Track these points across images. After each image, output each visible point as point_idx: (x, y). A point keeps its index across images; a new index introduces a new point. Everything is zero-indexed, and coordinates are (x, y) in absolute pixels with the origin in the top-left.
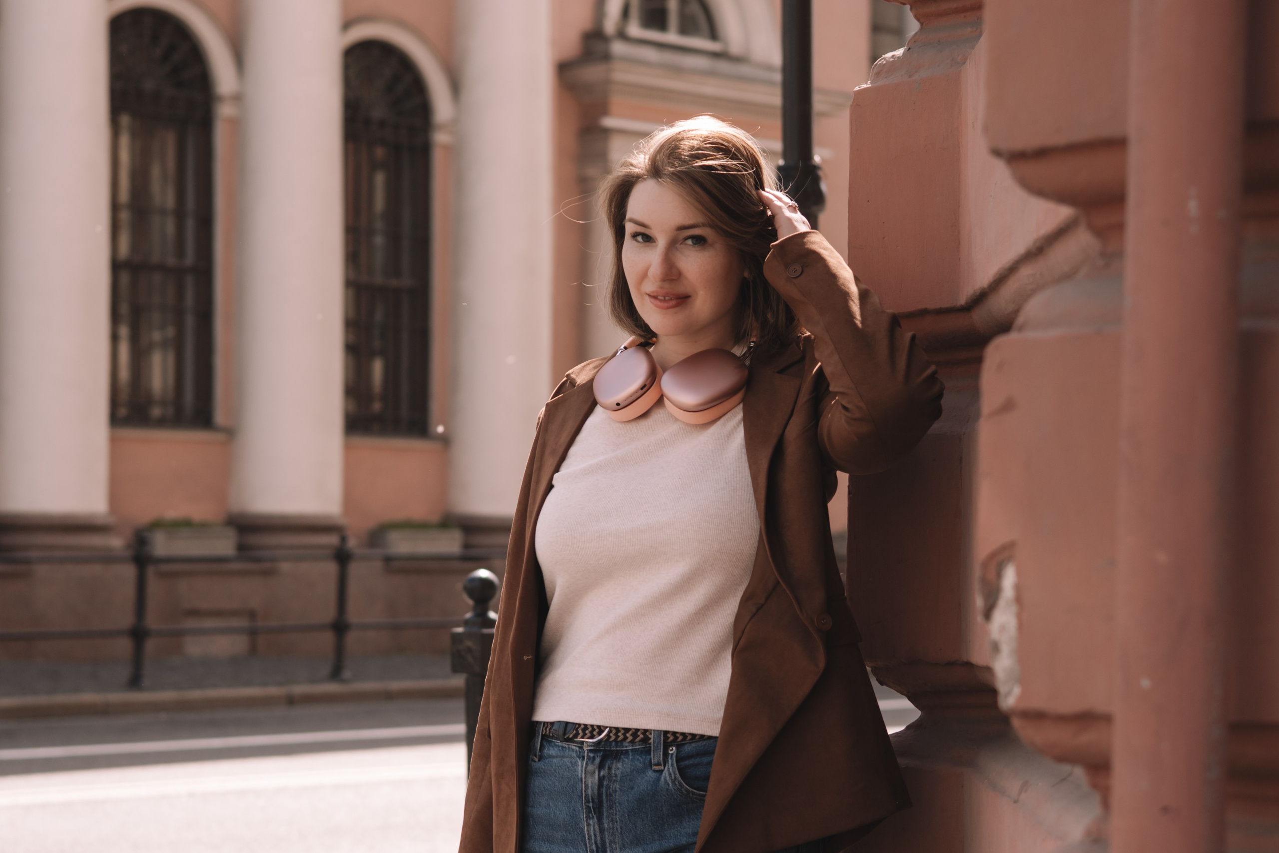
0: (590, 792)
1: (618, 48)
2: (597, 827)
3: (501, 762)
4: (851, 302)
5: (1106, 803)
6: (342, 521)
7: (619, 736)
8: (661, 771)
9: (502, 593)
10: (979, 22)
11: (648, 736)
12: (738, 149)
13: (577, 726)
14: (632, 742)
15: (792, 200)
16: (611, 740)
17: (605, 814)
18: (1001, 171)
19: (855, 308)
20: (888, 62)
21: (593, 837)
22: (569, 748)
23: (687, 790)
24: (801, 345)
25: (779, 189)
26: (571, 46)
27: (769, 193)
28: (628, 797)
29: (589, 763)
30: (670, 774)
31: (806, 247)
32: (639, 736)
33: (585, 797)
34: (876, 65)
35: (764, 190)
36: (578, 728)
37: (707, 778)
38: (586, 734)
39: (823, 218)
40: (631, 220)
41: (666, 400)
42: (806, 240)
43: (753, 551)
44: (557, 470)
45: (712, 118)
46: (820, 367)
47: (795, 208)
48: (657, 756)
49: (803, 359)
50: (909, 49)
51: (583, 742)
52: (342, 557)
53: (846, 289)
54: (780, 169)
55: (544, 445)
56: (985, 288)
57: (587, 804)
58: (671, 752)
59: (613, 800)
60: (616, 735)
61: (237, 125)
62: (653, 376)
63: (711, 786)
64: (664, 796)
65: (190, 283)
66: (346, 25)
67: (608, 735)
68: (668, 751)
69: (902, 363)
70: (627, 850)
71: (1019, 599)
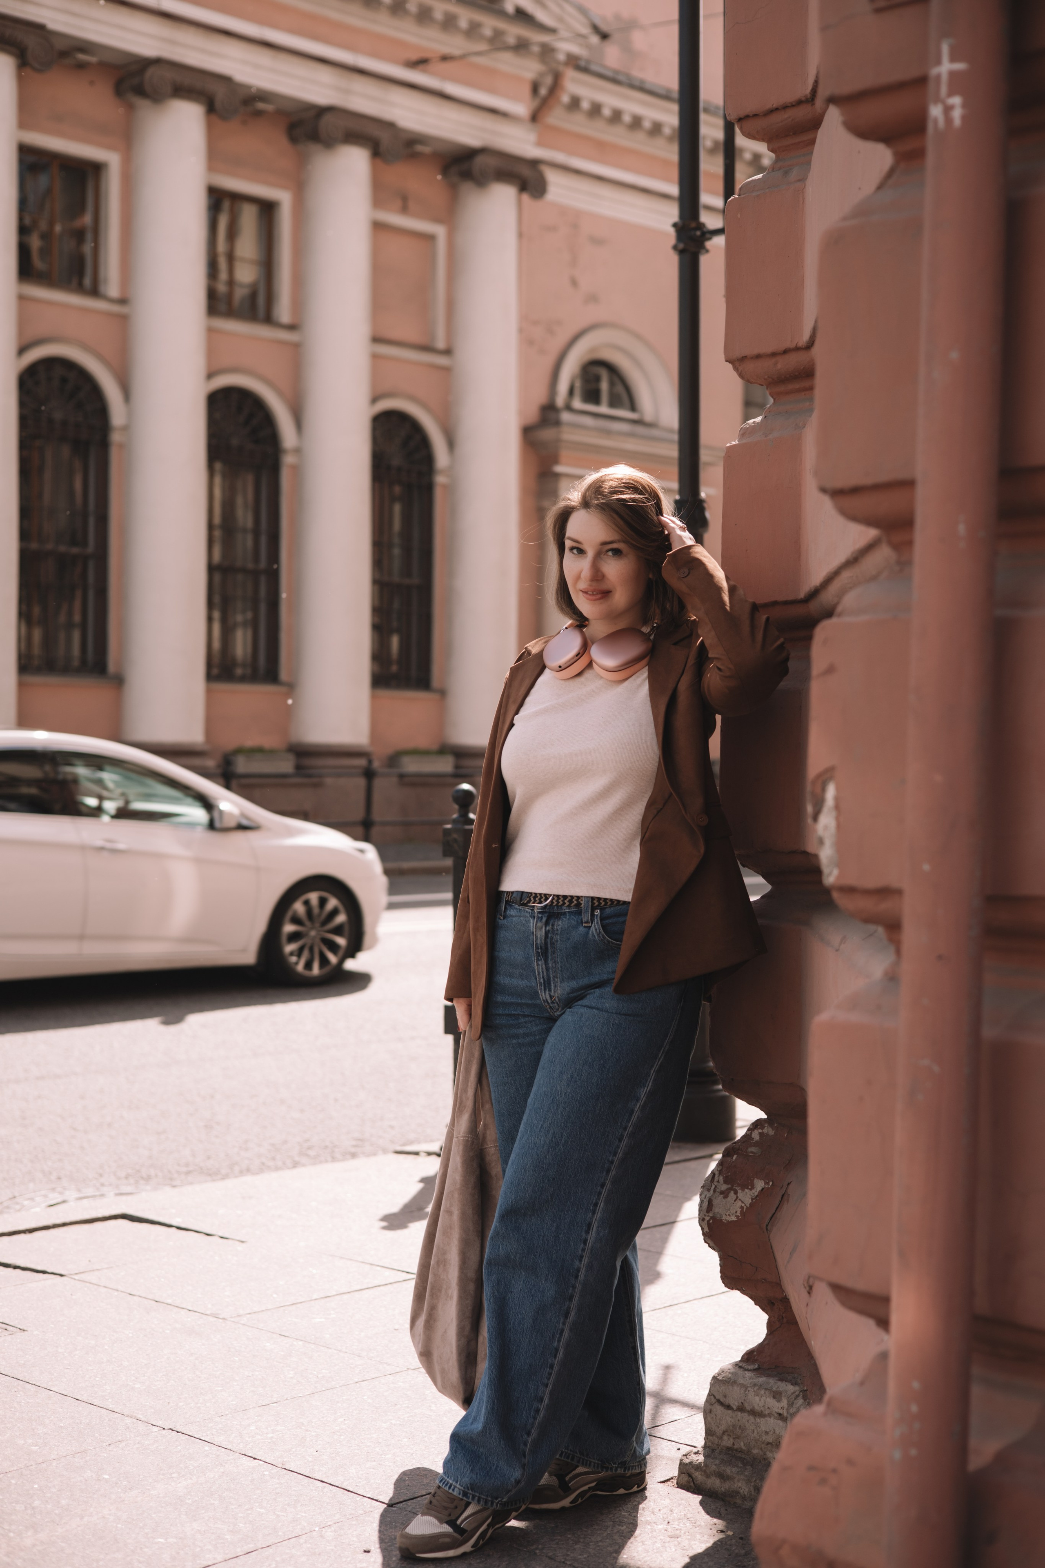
0: (539, 942)
1: (566, 416)
2: (544, 966)
3: (477, 920)
4: (723, 594)
5: (898, 952)
6: (370, 749)
7: (559, 902)
8: (589, 927)
9: (478, 801)
10: (811, 399)
11: (580, 902)
12: (644, 487)
13: (530, 895)
14: (569, 906)
15: (683, 523)
16: (554, 905)
17: (550, 957)
18: (827, 503)
19: (726, 598)
20: (750, 426)
21: (541, 974)
22: (524, 910)
23: (608, 941)
24: (689, 625)
25: (673, 515)
26: (533, 415)
27: (667, 518)
28: (566, 945)
29: (539, 921)
30: (596, 929)
31: (692, 555)
32: (573, 902)
33: (536, 945)
34: (742, 428)
35: (663, 516)
36: (531, 896)
37: (622, 933)
38: (536, 901)
39: (707, 537)
40: (569, 538)
41: (594, 664)
42: (691, 551)
43: (655, 769)
44: (517, 713)
45: (626, 466)
46: (702, 640)
47: (684, 529)
48: (586, 917)
49: (691, 635)
50: (765, 417)
51: (534, 906)
52: (369, 774)
53: (720, 585)
54: (676, 502)
55: (508, 697)
56: (817, 587)
57: (537, 950)
58: (596, 914)
59: (556, 947)
60: (557, 901)
61: (297, 469)
62: (585, 647)
63: (625, 938)
64: (592, 945)
65: (263, 580)
66: (374, 400)
67: (552, 902)
68: (594, 913)
69: (759, 636)
70: (566, 982)
71: (837, 807)
